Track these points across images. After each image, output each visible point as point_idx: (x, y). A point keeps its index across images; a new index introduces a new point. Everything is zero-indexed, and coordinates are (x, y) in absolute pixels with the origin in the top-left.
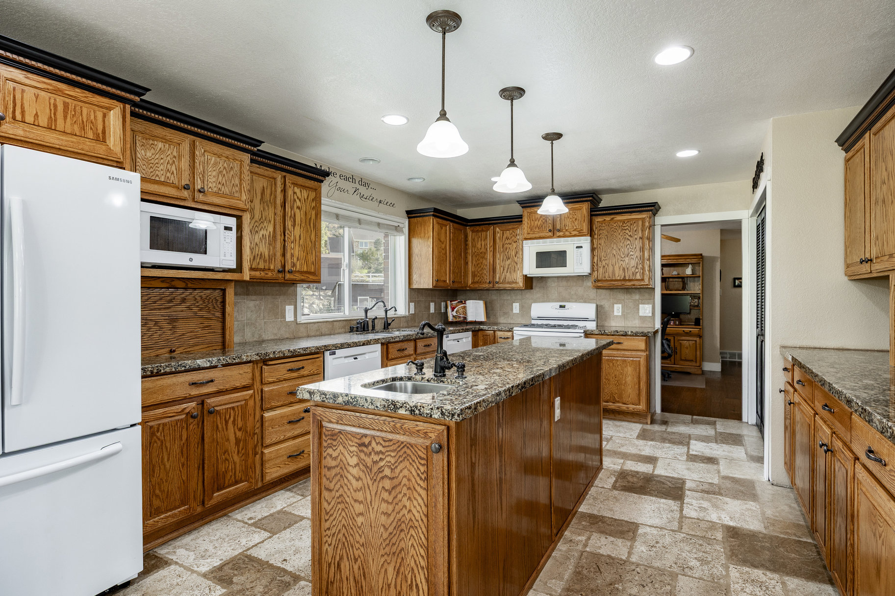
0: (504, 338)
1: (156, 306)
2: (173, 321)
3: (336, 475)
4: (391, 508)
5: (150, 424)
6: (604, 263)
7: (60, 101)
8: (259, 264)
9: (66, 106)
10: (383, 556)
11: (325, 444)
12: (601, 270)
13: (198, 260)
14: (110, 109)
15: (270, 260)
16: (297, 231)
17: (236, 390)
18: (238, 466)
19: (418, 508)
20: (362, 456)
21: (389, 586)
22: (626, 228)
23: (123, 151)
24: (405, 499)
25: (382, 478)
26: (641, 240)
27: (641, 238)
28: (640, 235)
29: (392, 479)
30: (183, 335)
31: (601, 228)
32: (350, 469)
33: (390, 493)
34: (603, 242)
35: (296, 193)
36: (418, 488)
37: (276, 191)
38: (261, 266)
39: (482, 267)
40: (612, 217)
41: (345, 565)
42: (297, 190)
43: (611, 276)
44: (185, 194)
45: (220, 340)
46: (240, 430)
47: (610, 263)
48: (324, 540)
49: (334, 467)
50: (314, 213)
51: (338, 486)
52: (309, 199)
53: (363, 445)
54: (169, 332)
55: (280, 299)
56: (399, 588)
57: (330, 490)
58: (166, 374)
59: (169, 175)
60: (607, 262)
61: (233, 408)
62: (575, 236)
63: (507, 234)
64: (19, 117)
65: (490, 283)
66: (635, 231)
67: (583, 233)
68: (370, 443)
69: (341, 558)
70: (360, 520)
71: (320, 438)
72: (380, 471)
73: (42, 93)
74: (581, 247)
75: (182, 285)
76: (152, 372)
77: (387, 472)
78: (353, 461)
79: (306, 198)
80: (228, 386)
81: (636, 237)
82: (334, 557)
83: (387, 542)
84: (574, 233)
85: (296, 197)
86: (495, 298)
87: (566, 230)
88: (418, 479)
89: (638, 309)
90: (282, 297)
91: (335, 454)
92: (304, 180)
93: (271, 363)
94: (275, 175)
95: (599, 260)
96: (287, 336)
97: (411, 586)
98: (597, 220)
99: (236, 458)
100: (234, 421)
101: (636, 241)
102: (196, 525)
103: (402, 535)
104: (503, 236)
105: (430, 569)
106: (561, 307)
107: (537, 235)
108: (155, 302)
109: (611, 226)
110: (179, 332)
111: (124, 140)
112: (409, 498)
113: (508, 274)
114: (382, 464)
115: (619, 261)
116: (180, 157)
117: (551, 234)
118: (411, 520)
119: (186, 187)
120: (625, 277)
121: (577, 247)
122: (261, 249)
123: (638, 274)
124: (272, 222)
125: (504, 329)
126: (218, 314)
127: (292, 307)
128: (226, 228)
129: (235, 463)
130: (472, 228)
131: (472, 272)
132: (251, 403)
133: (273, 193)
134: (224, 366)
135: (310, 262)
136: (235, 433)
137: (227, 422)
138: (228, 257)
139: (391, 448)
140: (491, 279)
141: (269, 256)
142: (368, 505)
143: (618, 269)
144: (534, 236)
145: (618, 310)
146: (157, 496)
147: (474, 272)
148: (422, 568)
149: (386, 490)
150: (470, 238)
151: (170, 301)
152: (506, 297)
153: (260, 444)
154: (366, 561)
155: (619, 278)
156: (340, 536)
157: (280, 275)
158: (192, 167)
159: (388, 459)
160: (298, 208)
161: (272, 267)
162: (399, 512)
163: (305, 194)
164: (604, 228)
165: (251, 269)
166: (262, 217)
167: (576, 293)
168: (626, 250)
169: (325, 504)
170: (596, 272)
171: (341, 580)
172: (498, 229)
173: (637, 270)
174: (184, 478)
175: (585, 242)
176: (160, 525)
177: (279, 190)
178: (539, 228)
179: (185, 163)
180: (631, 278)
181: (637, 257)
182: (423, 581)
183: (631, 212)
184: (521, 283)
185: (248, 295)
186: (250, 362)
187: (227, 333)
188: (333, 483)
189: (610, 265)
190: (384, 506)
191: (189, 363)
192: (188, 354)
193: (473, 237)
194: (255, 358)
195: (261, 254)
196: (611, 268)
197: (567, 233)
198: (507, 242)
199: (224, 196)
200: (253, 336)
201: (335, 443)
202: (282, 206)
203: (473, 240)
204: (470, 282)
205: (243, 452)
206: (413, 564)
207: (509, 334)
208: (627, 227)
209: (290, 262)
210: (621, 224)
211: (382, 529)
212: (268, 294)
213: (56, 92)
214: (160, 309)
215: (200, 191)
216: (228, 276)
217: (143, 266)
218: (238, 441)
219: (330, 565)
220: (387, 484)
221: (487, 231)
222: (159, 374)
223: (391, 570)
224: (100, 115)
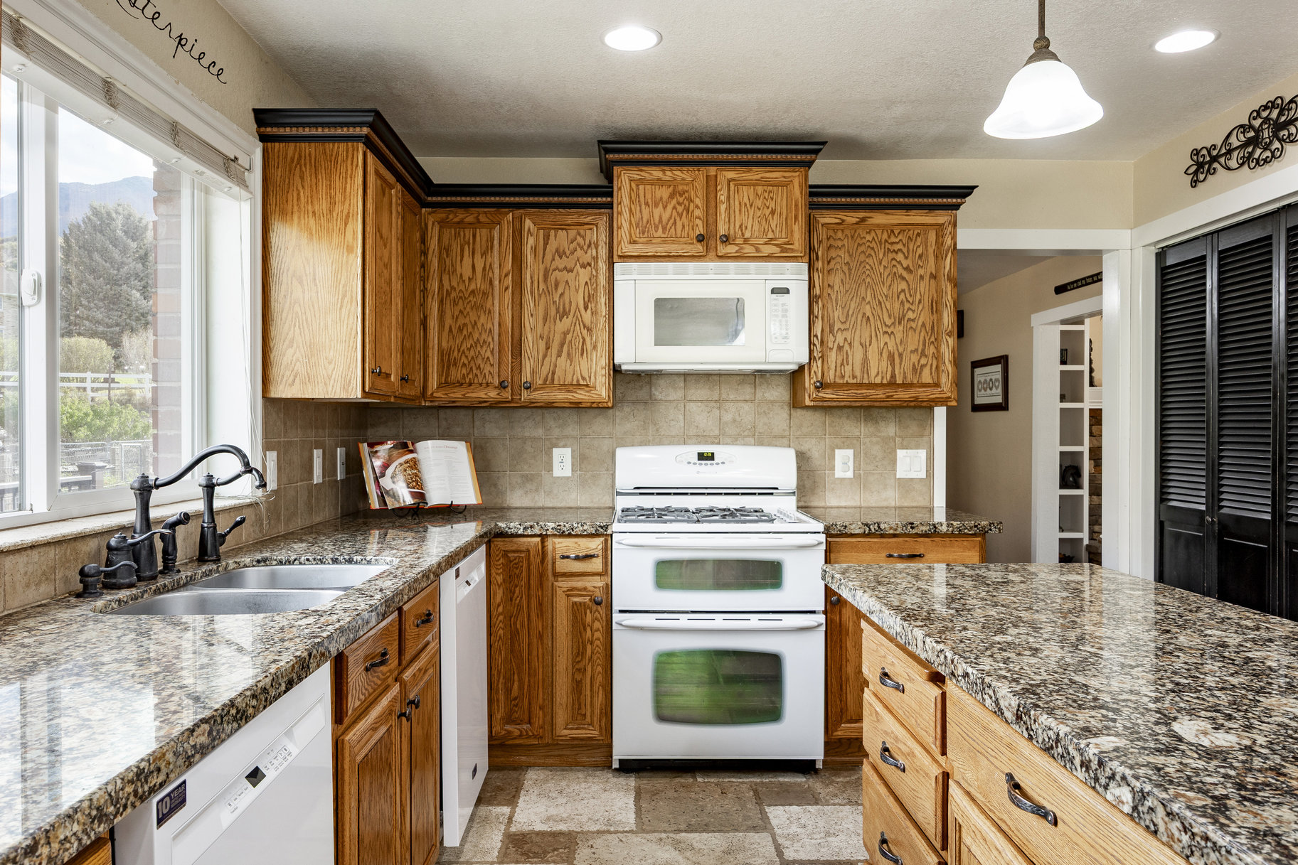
0: (577, 558)
6: (840, 338)
12: (832, 357)
22: (896, 247)
26: (933, 281)
27: (933, 277)
28: (931, 267)
31: (832, 242)
34: (837, 281)
39: (476, 336)
40: (862, 214)
43: (858, 373)
47: (857, 338)
60: (848, 335)
62: (770, 258)
63: (560, 239)
65: (502, 386)
66: (920, 256)
67: (793, 250)
74: (787, 291)
81: (921, 272)
84: (767, 250)
86: (496, 433)
87: (746, 241)
89: (894, 462)
95: (827, 329)
98: (823, 221)
101: (922, 284)
104: (546, 244)
106: (702, 457)
107: (661, 249)
109: (859, 241)
113: (562, 362)
115: (880, 335)
117: (699, 248)
120: (893, 376)
121: (774, 291)
123: (926, 371)
125: (579, 530)
130: (441, 214)
131: (441, 353)
140: (507, 373)
143: (876, 356)
144: (650, 250)
145: (843, 463)
147: (450, 350)
150: (433, 244)
152: (531, 429)
155: (878, 380)
164: (840, 244)
167: (734, 421)
168: (897, 305)
170: (820, 363)
172: (528, 223)
173: (923, 361)
175: (794, 275)
178: (664, 229)
180: (908, 381)
181: (924, 325)
183: (908, 207)
184: (602, 390)
189: (856, 344)
193: (446, 241)
196: (858, 354)
197: (749, 250)
198: (560, 263)
203: (445, 250)
204: (433, 382)
207: (595, 545)
208: (900, 246)
210: (885, 236)
221: (491, 225)
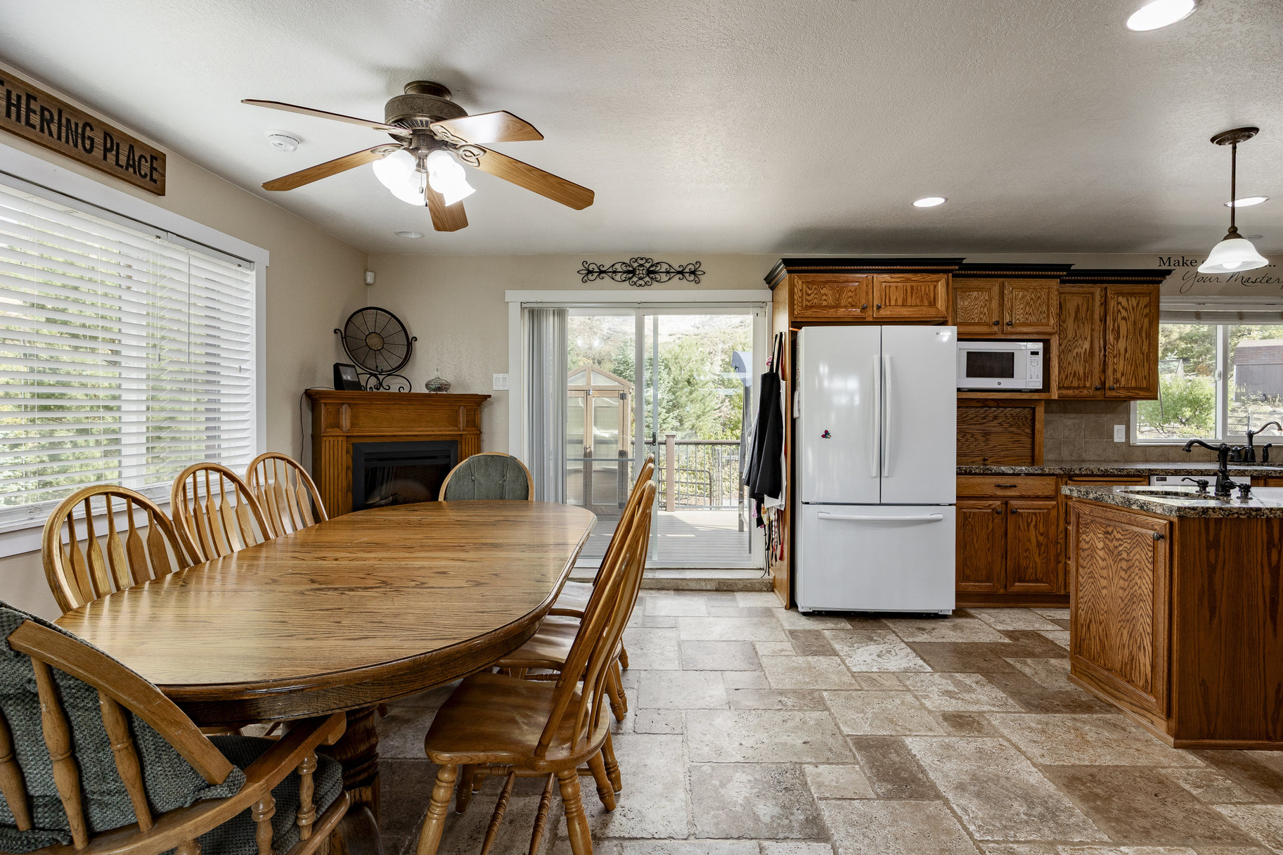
1: (972, 422)
2: (986, 434)
3: (1088, 556)
4: (1126, 584)
5: (964, 510)
7: (909, 285)
8: (1072, 382)
9: (912, 287)
10: (1120, 622)
11: (1081, 531)
13: (1006, 383)
14: (938, 281)
15: (1086, 378)
16: (1122, 344)
17: (1037, 498)
18: (1039, 566)
19: (1146, 585)
20: (1107, 541)
21: (1124, 646)
23: (947, 308)
24: (1137, 577)
25: (1121, 560)
29: (1127, 561)
30: (995, 447)
32: (1098, 551)
33: (1126, 573)
35: (1121, 303)
36: (1147, 570)
37: (1093, 306)
38: (1075, 384)
41: (1093, 627)
42: (1123, 300)
44: (995, 328)
45: (1030, 454)
46: (1042, 534)
48: (1079, 605)
49: (1086, 550)
50: (1146, 320)
51: (1089, 564)
52: (1140, 306)
53: (1107, 533)
54: (983, 444)
55: (1106, 418)
56: (1131, 648)
57: (1084, 568)
58: (976, 474)
59: (982, 316)
61: (1035, 514)
64: (887, 303)
68: (1112, 531)
69: (1090, 621)
70: (1104, 592)
71: (1078, 526)
72: (1120, 554)
73: (899, 284)
75: (995, 404)
76: (965, 471)
77: (1124, 555)
78: (1100, 545)
79: (1135, 305)
80: (1030, 493)
82: (1085, 620)
83: (1123, 611)
85: (1120, 307)
88: (1147, 562)
90: (1109, 416)
91: (1087, 539)
92: (1133, 286)
93: (1076, 479)
94: (1092, 290)
96: (1116, 457)
97: (1140, 647)
99: (1037, 559)
100: (1035, 526)
102: (1000, 605)
103: (1134, 606)
105: (1154, 634)
108: (972, 419)
110: (992, 444)
111: (948, 300)
112: (1140, 577)
114: (1121, 548)
116: (991, 299)
118: (1141, 594)
119: (997, 323)
122: (1074, 368)
124: (1089, 338)
126: (1028, 431)
127: (1123, 427)
128: (1033, 353)
129: (1036, 563)
132: (1054, 513)
133: (1090, 310)
134: (1026, 474)
135: (1140, 376)
136: (1037, 537)
137: (1028, 525)
138: (1034, 379)
139: (1128, 536)
141: (1084, 373)
142: (1110, 580)
146: (968, 567)
148: (1148, 634)
149: (1124, 570)
151: (984, 418)
153: (1063, 554)
154: (1108, 624)
156: (1090, 603)
157: (1098, 393)
158: (1002, 305)
159: (1125, 545)
160: (1124, 318)
161: (1088, 385)
162: (1132, 588)
163: (1134, 301)
165: (1059, 388)
166: (1076, 335)
169: (1080, 578)
171: (1090, 639)
174: (990, 560)
176: (970, 589)
177: (1097, 303)
179: (995, 304)
182: (1149, 644)
185: (1065, 413)
186: (1053, 475)
187: (1037, 448)
188: (1086, 561)
190: (1122, 582)
191: (995, 468)
192: (999, 463)
194: (1058, 472)
195: (1075, 373)
199: (1030, 325)
200: (1071, 455)
201: (1088, 530)
202: (1101, 321)
205: (1044, 555)
206: (1141, 630)
209: (1111, 378)
211: (1120, 600)
212: (1091, 413)
213: (908, 280)
214: (975, 424)
215: (1008, 324)
216: (1036, 396)
217: (959, 390)
218: (1039, 545)
219: (1082, 625)
220: (1124, 565)
222: (970, 473)
223: (1125, 633)
224: (932, 287)
